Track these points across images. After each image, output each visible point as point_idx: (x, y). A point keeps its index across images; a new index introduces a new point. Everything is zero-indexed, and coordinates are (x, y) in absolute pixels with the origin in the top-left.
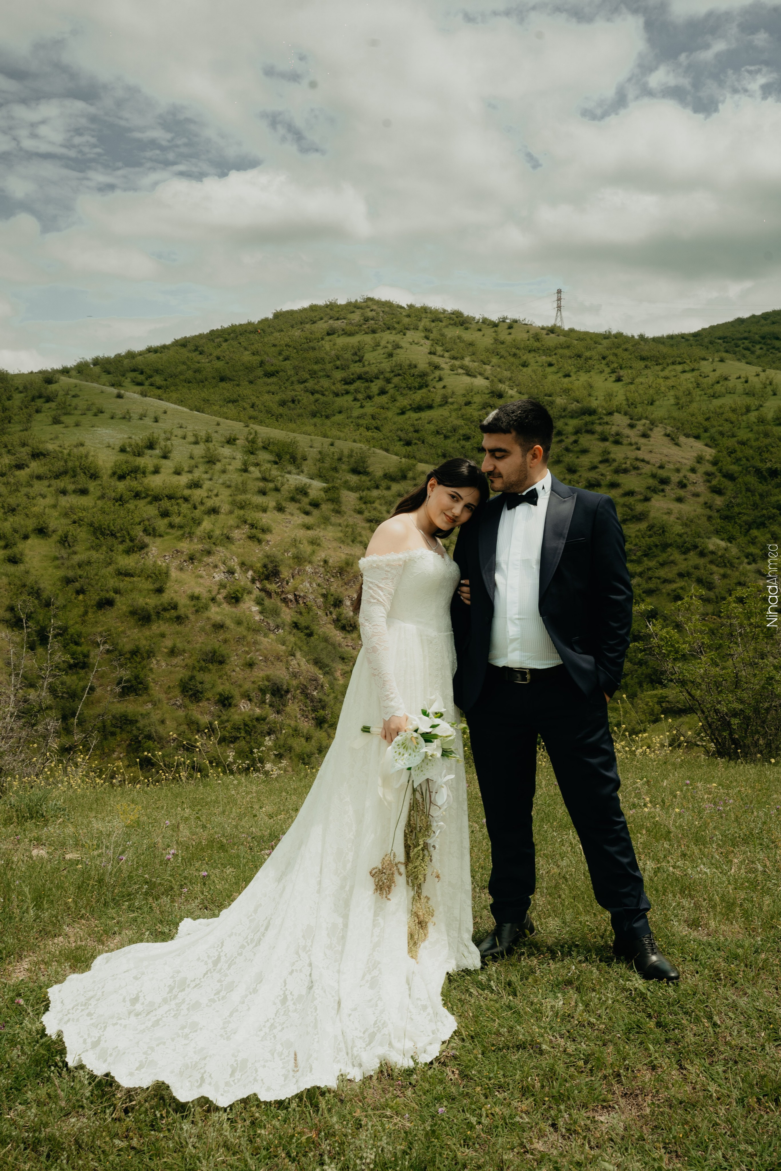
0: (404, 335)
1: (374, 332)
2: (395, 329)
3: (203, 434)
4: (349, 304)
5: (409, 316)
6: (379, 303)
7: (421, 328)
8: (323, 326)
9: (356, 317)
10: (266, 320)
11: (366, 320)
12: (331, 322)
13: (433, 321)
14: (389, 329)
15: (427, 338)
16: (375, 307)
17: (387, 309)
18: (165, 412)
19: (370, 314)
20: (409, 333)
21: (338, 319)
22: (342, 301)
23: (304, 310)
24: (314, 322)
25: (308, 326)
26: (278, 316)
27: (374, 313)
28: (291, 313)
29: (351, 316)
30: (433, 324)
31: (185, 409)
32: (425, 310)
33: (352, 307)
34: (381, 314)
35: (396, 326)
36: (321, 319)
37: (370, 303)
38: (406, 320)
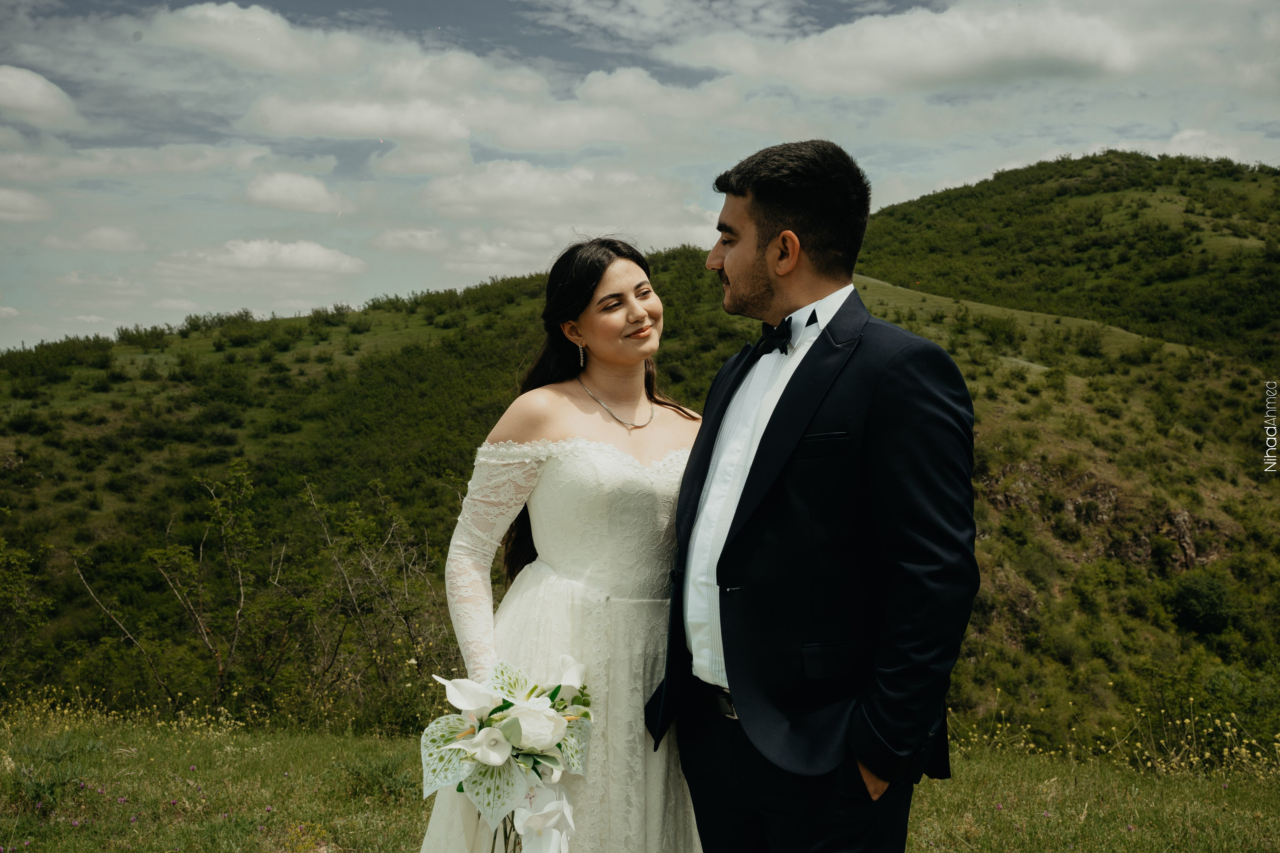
0: (1154, 191)
1: (1115, 189)
2: (1142, 184)
3: (905, 311)
4: (1086, 159)
5: (1160, 169)
6: (1123, 156)
7: (1175, 182)
8: (1052, 185)
9: (1093, 173)
10: (985, 182)
11: (1106, 175)
12: (1063, 180)
13: (1192, 173)
14: (1134, 185)
15: (1183, 193)
16: (1117, 161)
17: (1132, 162)
18: (865, 288)
19: (1111, 169)
20: (1159, 190)
21: (1071, 177)
22: (1076, 156)
23: (1030, 168)
24: (1042, 182)
25: (1034, 187)
26: (999, 176)
27: (1115, 168)
28: (1015, 172)
29: (1088, 173)
30: (1192, 177)
31: (887, 284)
32: (1181, 160)
33: (1089, 162)
34: (1125, 168)
35: (1143, 181)
36: (1051, 177)
37: (1111, 156)
38: (1157, 174)
